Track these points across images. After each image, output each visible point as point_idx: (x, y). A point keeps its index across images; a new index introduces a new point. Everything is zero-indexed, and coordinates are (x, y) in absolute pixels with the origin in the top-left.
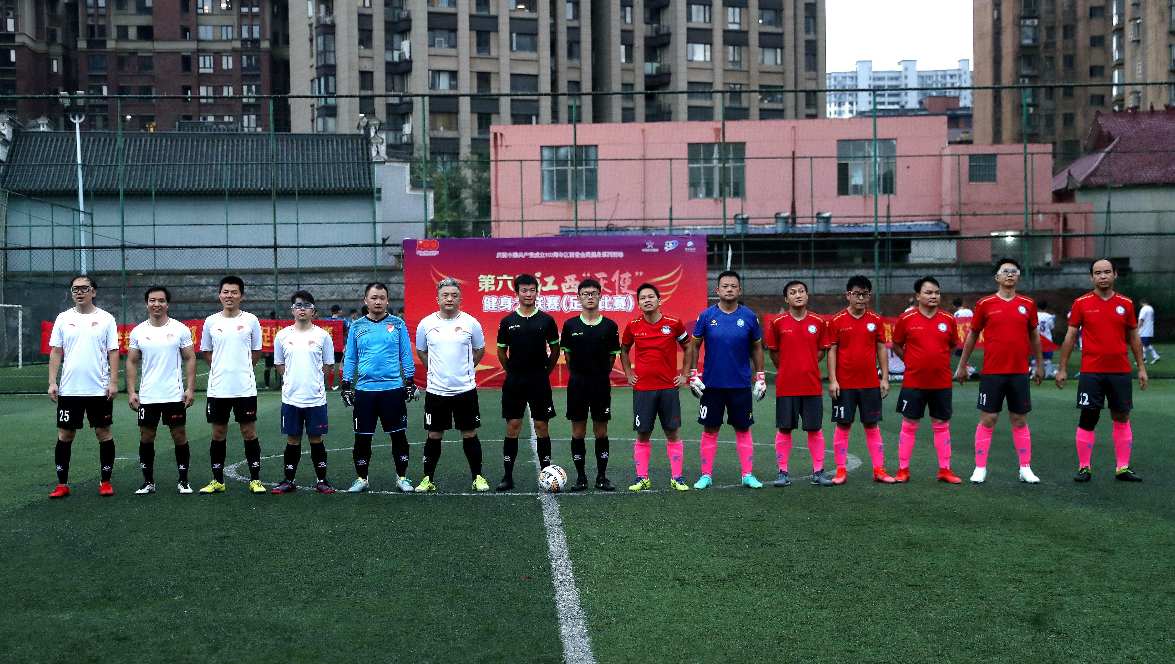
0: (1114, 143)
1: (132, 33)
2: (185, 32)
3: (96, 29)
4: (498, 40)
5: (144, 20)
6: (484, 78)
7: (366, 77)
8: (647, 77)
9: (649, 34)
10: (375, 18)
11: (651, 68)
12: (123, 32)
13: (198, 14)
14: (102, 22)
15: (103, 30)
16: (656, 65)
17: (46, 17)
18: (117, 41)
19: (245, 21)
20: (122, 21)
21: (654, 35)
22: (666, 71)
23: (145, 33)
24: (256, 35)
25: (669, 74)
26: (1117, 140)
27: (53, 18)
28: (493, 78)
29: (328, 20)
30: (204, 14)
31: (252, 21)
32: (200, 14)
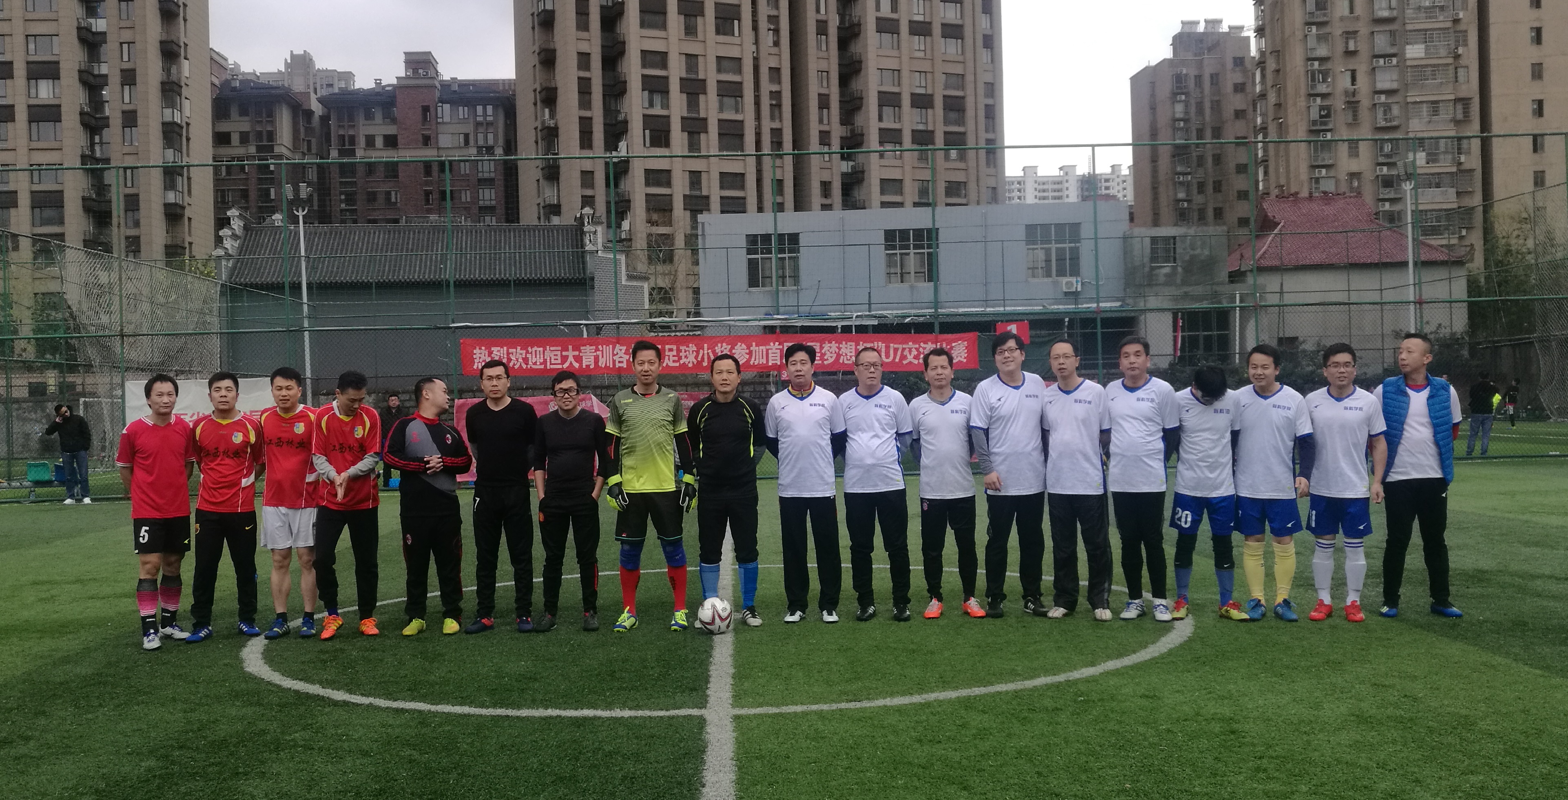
0: (1280, 226)
1: (379, 142)
2: (427, 141)
3: (347, 139)
4: (708, 140)
5: (391, 130)
6: (695, 178)
7: (587, 177)
8: (844, 175)
9: (844, 135)
10: (595, 121)
11: (846, 167)
12: (370, 142)
13: (438, 123)
14: (351, 132)
15: (353, 140)
16: (851, 163)
17: (302, 130)
18: (365, 150)
19: (481, 130)
20: (371, 131)
21: (849, 135)
22: (861, 169)
23: (391, 142)
24: (491, 142)
25: (863, 172)
26: (1282, 224)
27: (309, 130)
28: (704, 176)
29: (552, 123)
30: (443, 123)
31: (487, 129)
32: (439, 123)
